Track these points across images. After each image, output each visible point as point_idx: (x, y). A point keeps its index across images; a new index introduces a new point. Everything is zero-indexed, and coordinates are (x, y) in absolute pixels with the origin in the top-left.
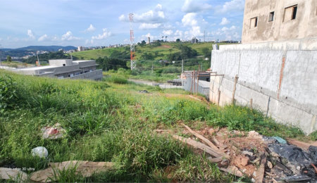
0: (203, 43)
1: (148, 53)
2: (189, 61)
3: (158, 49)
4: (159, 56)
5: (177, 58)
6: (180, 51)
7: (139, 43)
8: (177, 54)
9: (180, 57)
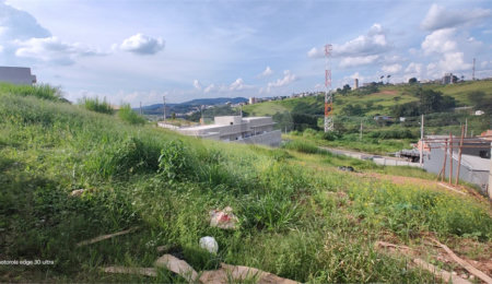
0: (470, 83)
1: (354, 105)
2: (436, 117)
3: (373, 97)
4: (374, 109)
5: (409, 111)
6: (416, 99)
7: (339, 90)
8: (410, 105)
9: (416, 109)
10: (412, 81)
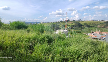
0: (84, 21)
1: (64, 25)
4: (68, 26)
5: (75, 26)
7: (60, 21)
8: (75, 25)
9: (76, 26)
10: (74, 20)
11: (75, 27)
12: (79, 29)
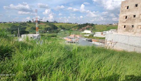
0: (59, 23)
10: (47, 21)
11: (50, 30)
12: (54, 33)
